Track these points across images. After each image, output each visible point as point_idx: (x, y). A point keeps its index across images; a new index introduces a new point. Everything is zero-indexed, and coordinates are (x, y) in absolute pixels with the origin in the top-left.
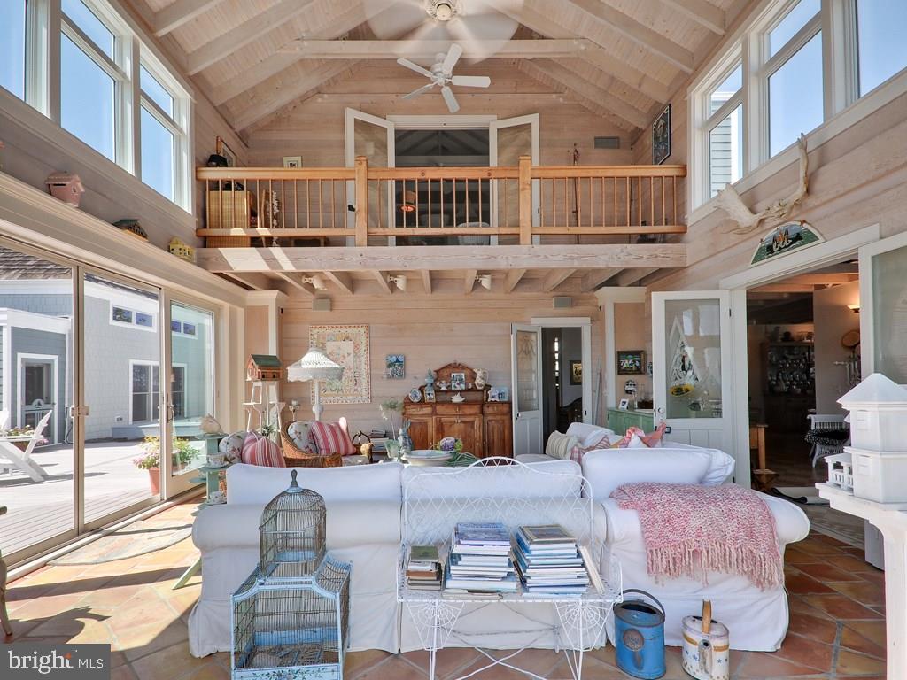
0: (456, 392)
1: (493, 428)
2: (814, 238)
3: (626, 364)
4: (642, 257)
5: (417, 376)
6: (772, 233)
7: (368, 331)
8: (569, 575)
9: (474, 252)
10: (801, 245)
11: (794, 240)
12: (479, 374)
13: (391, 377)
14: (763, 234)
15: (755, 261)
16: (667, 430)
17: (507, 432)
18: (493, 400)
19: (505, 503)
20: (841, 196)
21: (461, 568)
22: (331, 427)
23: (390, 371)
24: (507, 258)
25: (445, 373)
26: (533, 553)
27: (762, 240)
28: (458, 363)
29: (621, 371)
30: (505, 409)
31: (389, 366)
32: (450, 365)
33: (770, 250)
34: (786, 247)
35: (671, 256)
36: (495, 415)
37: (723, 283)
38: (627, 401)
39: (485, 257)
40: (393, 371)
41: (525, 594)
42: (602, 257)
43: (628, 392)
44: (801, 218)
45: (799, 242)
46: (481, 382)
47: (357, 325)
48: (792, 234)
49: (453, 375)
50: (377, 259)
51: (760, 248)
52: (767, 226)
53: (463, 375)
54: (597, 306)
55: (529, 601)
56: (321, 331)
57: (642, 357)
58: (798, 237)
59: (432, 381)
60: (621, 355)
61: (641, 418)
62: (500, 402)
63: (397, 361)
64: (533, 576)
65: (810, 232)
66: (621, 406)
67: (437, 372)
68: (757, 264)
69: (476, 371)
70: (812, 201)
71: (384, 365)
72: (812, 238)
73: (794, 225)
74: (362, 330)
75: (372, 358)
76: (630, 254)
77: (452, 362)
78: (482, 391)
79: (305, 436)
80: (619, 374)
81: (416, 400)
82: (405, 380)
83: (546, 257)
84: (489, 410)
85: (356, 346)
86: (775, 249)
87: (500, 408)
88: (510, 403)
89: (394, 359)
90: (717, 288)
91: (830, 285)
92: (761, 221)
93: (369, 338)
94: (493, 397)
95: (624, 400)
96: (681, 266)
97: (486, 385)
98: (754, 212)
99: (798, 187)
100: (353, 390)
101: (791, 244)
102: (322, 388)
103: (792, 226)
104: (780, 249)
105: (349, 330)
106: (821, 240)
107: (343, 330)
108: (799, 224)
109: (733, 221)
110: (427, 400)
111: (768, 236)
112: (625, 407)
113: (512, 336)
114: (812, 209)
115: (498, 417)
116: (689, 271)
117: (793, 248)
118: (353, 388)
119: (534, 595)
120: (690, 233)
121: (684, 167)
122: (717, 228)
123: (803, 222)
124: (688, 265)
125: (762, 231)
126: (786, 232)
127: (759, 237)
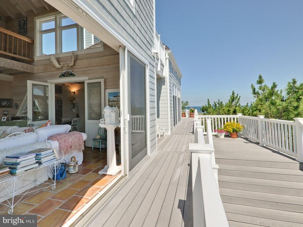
2: (75, 76)
3: (4, 104)
4: (19, 66)
6: (64, 71)
8: (51, 157)
10: (71, 76)
16: (32, 125)
19: (21, 146)
20: (81, 68)
21: (21, 165)
26: (42, 154)
27: (61, 72)
29: (2, 107)
33: (63, 75)
34: (68, 76)
35: (29, 68)
37: (48, 81)
38: (5, 118)
41: (41, 166)
43: (5, 114)
44: (72, 70)
48: (70, 73)
51: (61, 74)
52: (63, 69)
55: (43, 167)
57: (11, 102)
60: (2, 100)
64: (43, 160)
65: (74, 74)
66: (2, 120)
68: (60, 78)
70: (75, 67)
73: (70, 71)
76: (14, 64)
86: (65, 76)
90: (46, 82)
91: (66, 85)
92: (62, 67)
96: (32, 72)
98: (60, 65)
99: (72, 63)
106: (77, 76)
109: (54, 65)
112: (5, 120)
114: (75, 69)
116: (36, 75)
119: (44, 165)
120: (35, 63)
121: (33, 41)
122: (47, 64)
123: (72, 71)
124: (35, 73)
125: (62, 70)
126: (68, 72)
127: (61, 71)
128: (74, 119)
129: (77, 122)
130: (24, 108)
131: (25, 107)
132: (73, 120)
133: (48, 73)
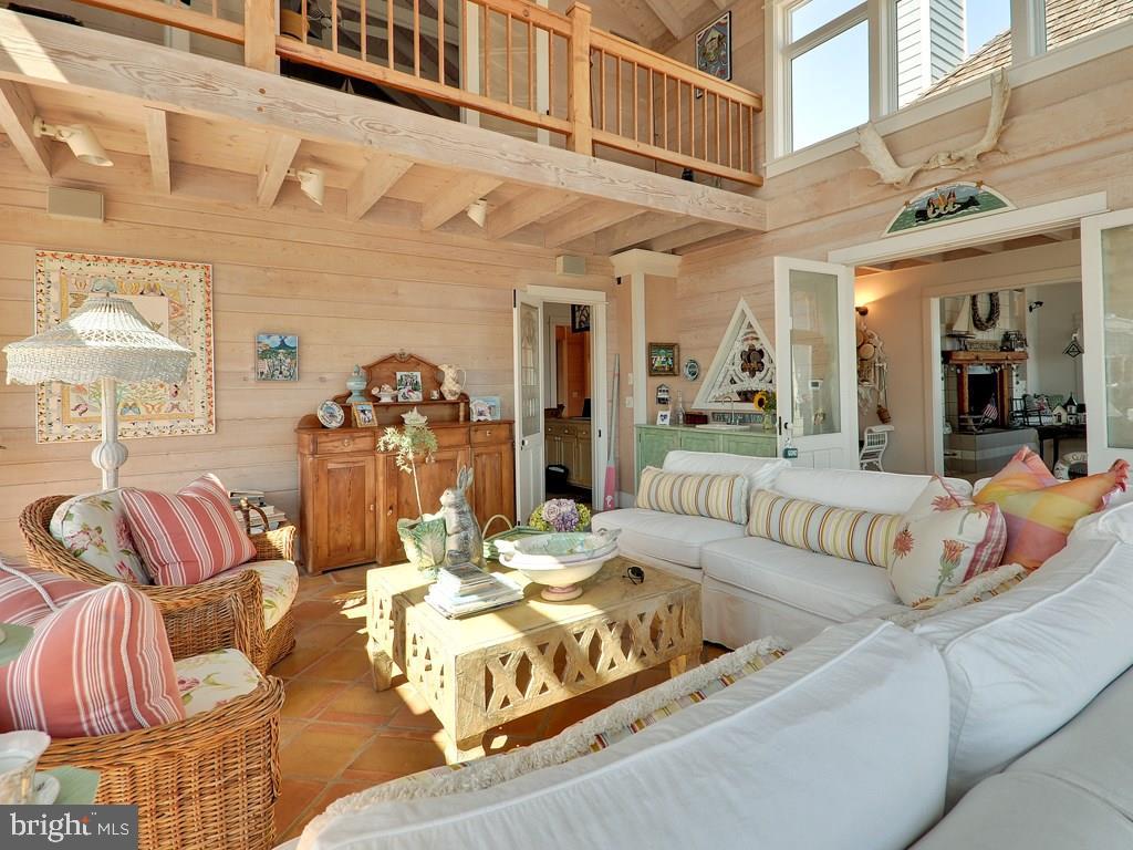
0: (411, 406)
1: (484, 466)
2: (1000, 204)
3: (659, 361)
4: (724, 209)
5: (327, 376)
6: (926, 194)
7: (210, 280)
9: (505, 146)
10: (976, 212)
11: (965, 205)
12: (449, 375)
13: (265, 378)
14: (911, 195)
15: (894, 228)
17: (506, 474)
18: (482, 418)
20: (1044, 154)
22: (190, 502)
23: (265, 366)
24: (557, 169)
25: (384, 371)
27: (908, 203)
28: (407, 353)
29: (653, 372)
30: (504, 433)
31: (265, 354)
32: (393, 356)
33: (922, 215)
34: (949, 213)
35: (752, 213)
36: (486, 444)
37: (835, 254)
38: (668, 413)
39: (523, 160)
40: (273, 367)
42: (682, 198)
43: (662, 401)
44: (979, 178)
45: (972, 208)
46: (456, 388)
47: (180, 262)
48: (962, 197)
49: (399, 375)
50: (303, 110)
51: (905, 214)
52: (919, 185)
53: (418, 375)
54: (613, 277)
56: (73, 266)
57: (676, 353)
58: (972, 202)
59: (363, 386)
60: (653, 348)
61: (721, 436)
62: (493, 423)
63: (283, 345)
65: (992, 196)
66: (659, 422)
67: (369, 369)
68: (894, 233)
69: (444, 368)
70: (998, 159)
71: (250, 351)
72: (998, 204)
73: (967, 187)
74: (195, 275)
75: (221, 337)
76: (712, 202)
77: (397, 351)
78: (454, 404)
79: (111, 536)
80: (651, 375)
81: (334, 424)
82: (299, 385)
83: (613, 181)
84: (478, 437)
85: (177, 310)
86: (929, 213)
87: (494, 433)
88: (511, 423)
89: (275, 341)
92: (914, 178)
93: (212, 295)
94: (481, 414)
95: (664, 413)
96: (760, 228)
97: (462, 394)
98: (901, 164)
99: (983, 136)
100: (167, 405)
101: (959, 209)
102: (73, 404)
103: (960, 187)
104: (940, 215)
105: (158, 273)
106: (1011, 206)
107: (140, 271)
108: (975, 185)
109: (873, 173)
110: (360, 423)
111: (919, 199)
112: (667, 421)
113: (515, 310)
114: (995, 168)
115: (492, 449)
116: (768, 238)
117: (963, 215)
118: (168, 401)
120: (768, 188)
121: (760, 99)
122: (825, 182)
123: (980, 184)
124: (767, 230)
125: (911, 191)
126: (952, 195)
127: (904, 199)
128: (873, 429)
129: (883, 442)
130: (720, 379)
131: (722, 375)
132: (870, 431)
133: (831, 221)
